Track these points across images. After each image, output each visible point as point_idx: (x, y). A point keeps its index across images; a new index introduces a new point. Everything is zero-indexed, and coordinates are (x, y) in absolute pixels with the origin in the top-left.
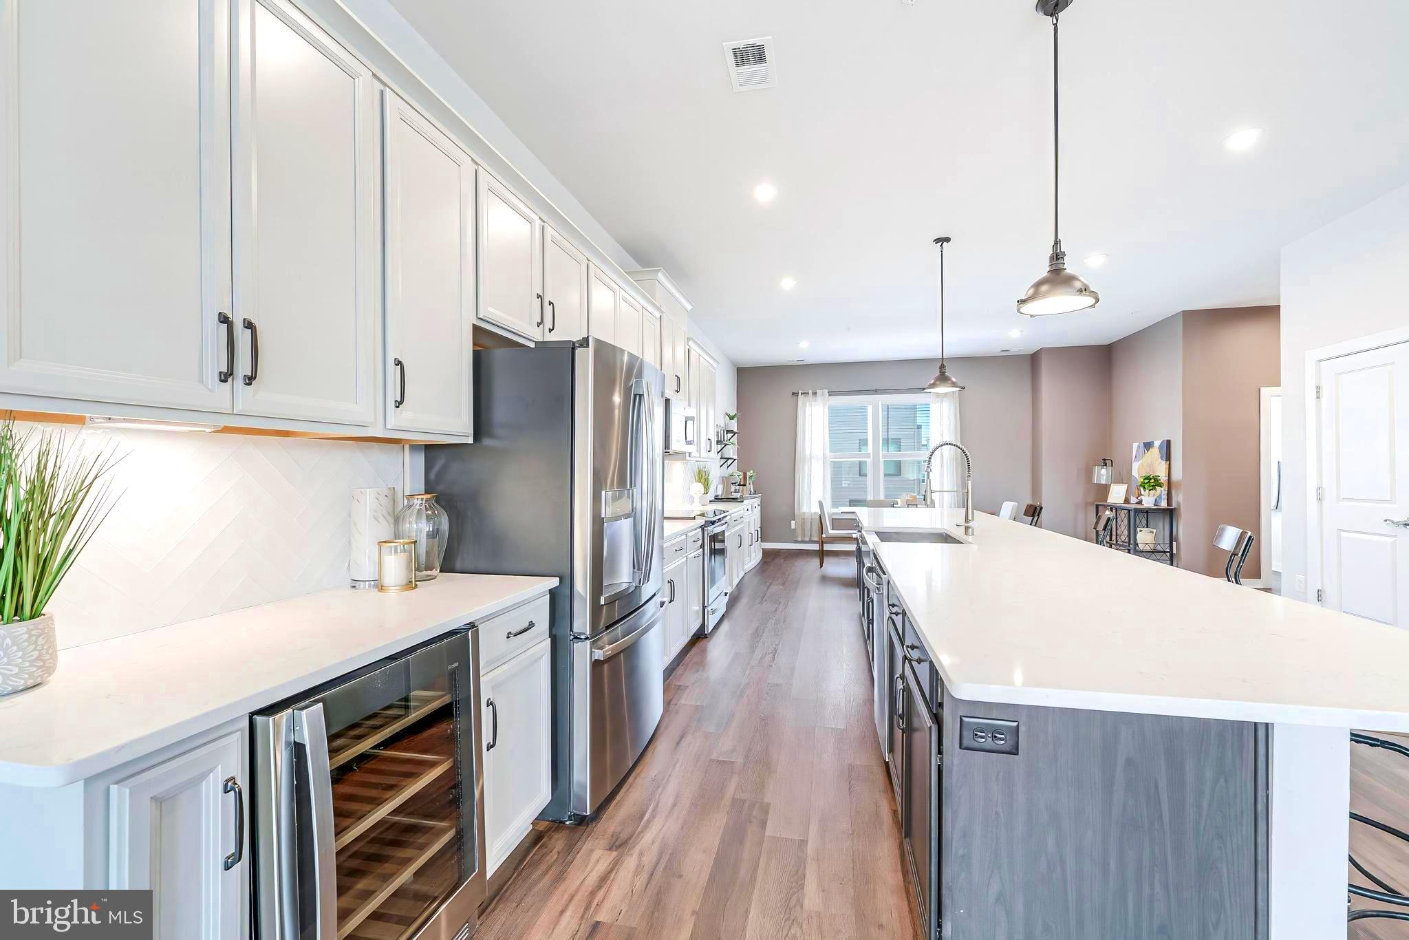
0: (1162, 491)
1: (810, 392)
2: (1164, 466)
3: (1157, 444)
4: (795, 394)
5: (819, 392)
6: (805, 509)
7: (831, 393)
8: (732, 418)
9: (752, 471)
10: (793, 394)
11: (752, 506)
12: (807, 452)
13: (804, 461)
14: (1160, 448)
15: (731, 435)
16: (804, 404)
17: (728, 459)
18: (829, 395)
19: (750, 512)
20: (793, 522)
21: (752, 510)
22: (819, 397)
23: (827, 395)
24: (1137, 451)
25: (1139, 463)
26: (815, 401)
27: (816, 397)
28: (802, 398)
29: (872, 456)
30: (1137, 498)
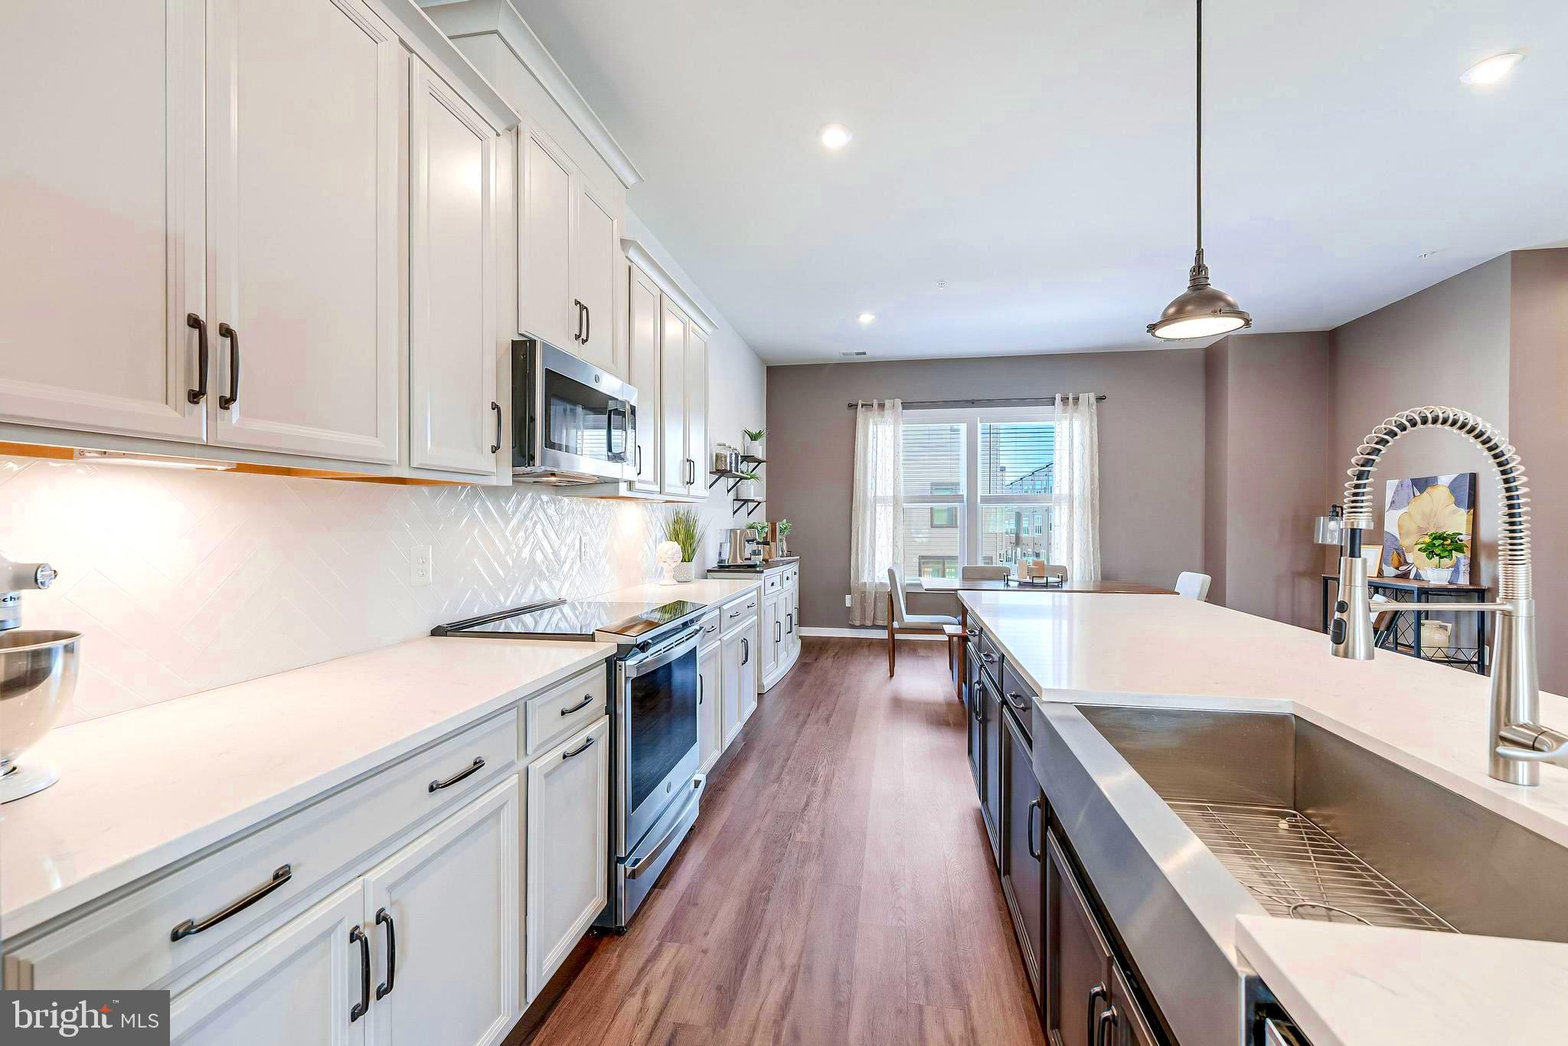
0: (1463, 559)
1: (875, 403)
2: (1465, 517)
3: (1445, 480)
4: (853, 406)
5: (888, 403)
6: (865, 578)
7: (906, 406)
8: (754, 437)
9: (785, 520)
10: (850, 406)
11: (781, 577)
12: (870, 494)
13: (865, 506)
14: (1453, 488)
15: (752, 465)
16: (866, 421)
17: (746, 501)
18: (904, 408)
19: (777, 587)
20: (848, 597)
21: (781, 584)
22: (888, 412)
23: (901, 408)
24: (1395, 493)
25: (1401, 512)
26: (883, 417)
27: (883, 410)
28: (863, 413)
29: (965, 499)
30: (1397, 568)
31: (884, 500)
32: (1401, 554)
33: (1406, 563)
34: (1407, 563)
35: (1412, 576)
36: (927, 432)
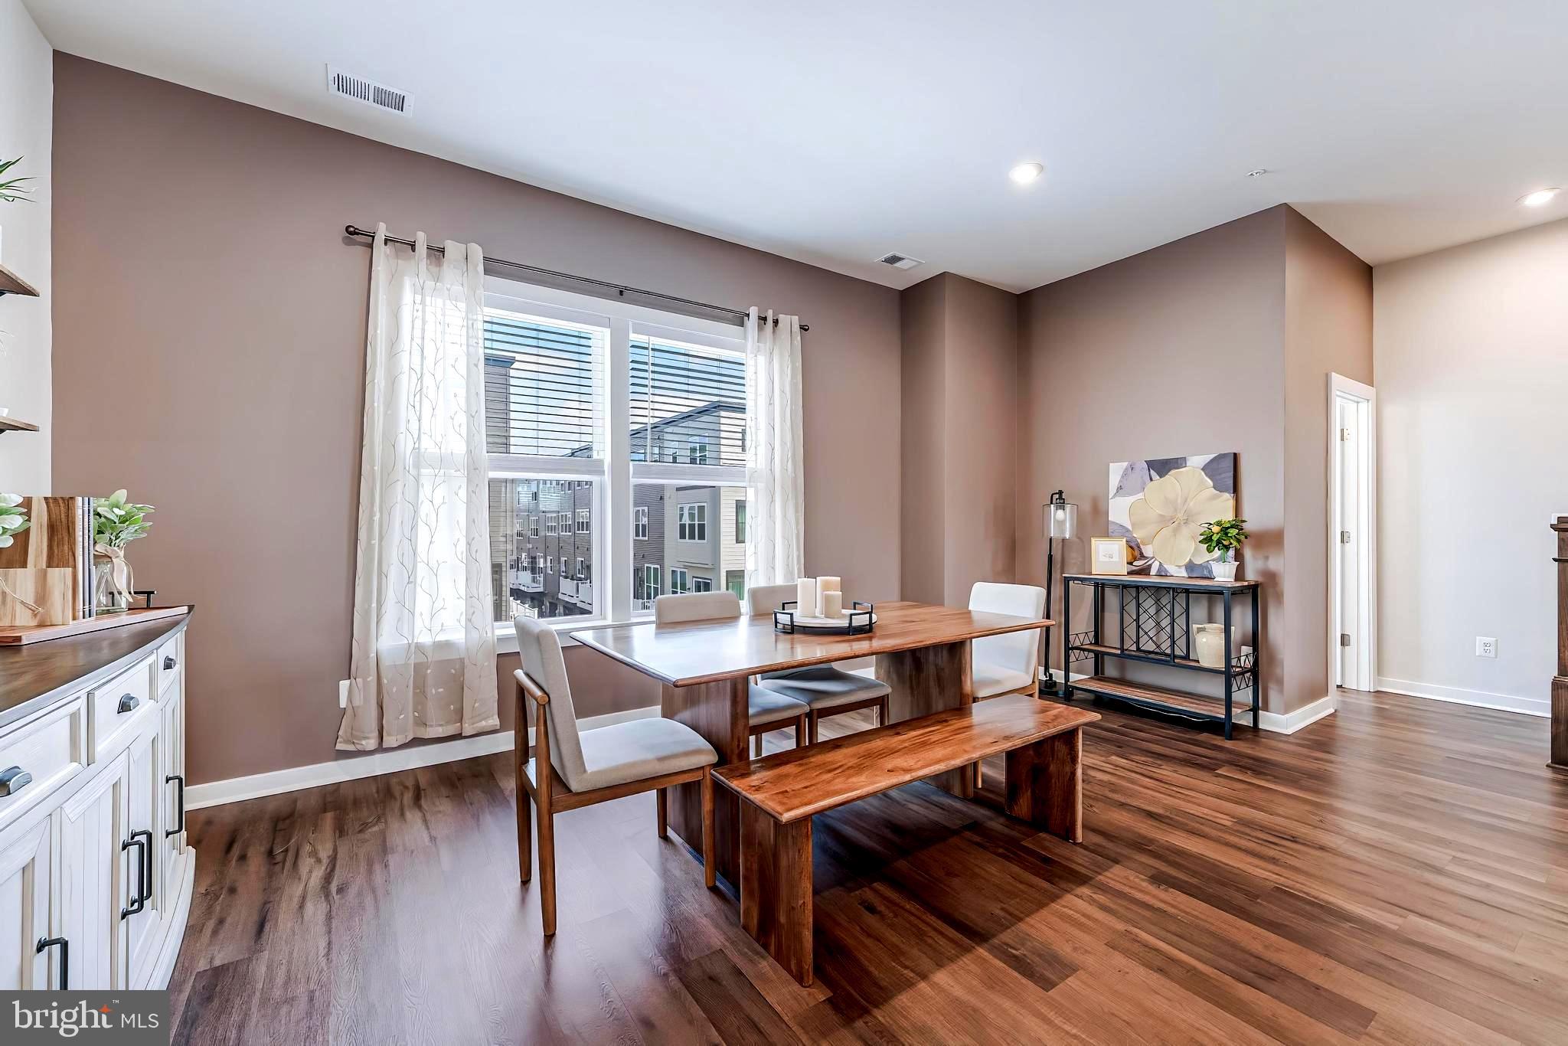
1: (420, 242)
2: (1230, 502)
3: (1197, 461)
4: (361, 235)
5: (452, 248)
7: (493, 266)
10: (352, 232)
12: (405, 445)
14: (1209, 470)
16: (395, 280)
18: (487, 272)
20: (344, 685)
22: (450, 270)
23: (481, 268)
24: (1122, 477)
25: (1132, 499)
26: (437, 279)
27: (439, 264)
28: (387, 256)
29: (606, 468)
30: (1130, 563)
31: (443, 461)
32: (1136, 548)
33: (1142, 556)
34: (1144, 557)
35: (1153, 571)
36: (534, 334)
